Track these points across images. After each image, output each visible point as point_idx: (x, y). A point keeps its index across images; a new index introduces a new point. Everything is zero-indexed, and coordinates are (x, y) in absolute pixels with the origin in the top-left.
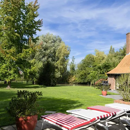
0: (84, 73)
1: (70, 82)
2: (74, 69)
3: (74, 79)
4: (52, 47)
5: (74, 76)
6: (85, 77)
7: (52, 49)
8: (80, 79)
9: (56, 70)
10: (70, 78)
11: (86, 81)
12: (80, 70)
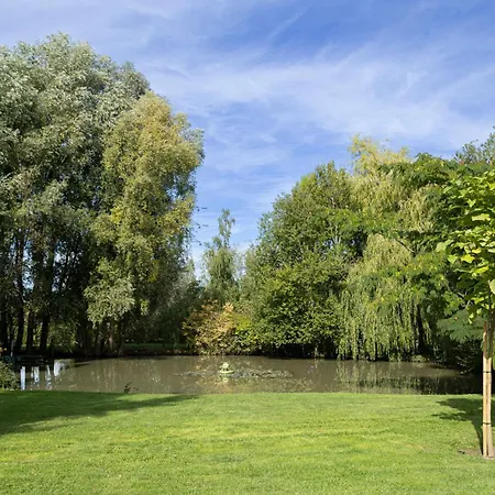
0: (295, 284)
1: (205, 345)
2: (229, 276)
3: (228, 325)
4: (72, 111)
5: (229, 306)
6: (300, 312)
7: (77, 124)
8: (263, 323)
9: (103, 266)
10: (200, 321)
11: (305, 336)
12: (268, 268)
